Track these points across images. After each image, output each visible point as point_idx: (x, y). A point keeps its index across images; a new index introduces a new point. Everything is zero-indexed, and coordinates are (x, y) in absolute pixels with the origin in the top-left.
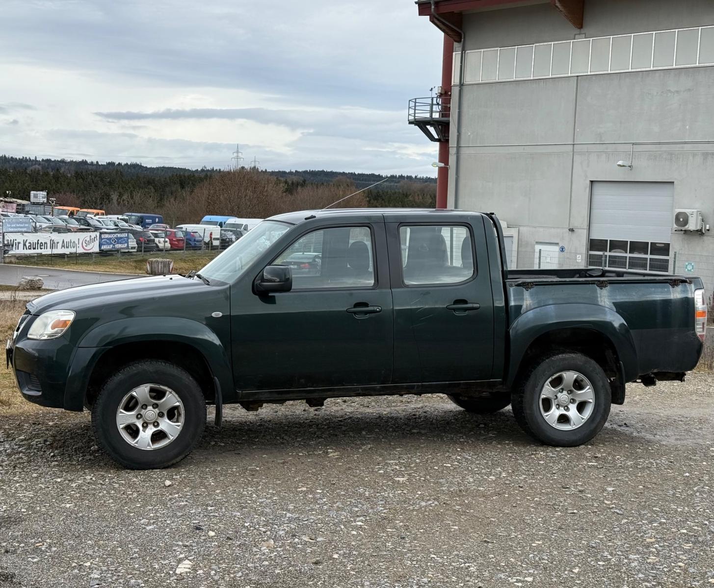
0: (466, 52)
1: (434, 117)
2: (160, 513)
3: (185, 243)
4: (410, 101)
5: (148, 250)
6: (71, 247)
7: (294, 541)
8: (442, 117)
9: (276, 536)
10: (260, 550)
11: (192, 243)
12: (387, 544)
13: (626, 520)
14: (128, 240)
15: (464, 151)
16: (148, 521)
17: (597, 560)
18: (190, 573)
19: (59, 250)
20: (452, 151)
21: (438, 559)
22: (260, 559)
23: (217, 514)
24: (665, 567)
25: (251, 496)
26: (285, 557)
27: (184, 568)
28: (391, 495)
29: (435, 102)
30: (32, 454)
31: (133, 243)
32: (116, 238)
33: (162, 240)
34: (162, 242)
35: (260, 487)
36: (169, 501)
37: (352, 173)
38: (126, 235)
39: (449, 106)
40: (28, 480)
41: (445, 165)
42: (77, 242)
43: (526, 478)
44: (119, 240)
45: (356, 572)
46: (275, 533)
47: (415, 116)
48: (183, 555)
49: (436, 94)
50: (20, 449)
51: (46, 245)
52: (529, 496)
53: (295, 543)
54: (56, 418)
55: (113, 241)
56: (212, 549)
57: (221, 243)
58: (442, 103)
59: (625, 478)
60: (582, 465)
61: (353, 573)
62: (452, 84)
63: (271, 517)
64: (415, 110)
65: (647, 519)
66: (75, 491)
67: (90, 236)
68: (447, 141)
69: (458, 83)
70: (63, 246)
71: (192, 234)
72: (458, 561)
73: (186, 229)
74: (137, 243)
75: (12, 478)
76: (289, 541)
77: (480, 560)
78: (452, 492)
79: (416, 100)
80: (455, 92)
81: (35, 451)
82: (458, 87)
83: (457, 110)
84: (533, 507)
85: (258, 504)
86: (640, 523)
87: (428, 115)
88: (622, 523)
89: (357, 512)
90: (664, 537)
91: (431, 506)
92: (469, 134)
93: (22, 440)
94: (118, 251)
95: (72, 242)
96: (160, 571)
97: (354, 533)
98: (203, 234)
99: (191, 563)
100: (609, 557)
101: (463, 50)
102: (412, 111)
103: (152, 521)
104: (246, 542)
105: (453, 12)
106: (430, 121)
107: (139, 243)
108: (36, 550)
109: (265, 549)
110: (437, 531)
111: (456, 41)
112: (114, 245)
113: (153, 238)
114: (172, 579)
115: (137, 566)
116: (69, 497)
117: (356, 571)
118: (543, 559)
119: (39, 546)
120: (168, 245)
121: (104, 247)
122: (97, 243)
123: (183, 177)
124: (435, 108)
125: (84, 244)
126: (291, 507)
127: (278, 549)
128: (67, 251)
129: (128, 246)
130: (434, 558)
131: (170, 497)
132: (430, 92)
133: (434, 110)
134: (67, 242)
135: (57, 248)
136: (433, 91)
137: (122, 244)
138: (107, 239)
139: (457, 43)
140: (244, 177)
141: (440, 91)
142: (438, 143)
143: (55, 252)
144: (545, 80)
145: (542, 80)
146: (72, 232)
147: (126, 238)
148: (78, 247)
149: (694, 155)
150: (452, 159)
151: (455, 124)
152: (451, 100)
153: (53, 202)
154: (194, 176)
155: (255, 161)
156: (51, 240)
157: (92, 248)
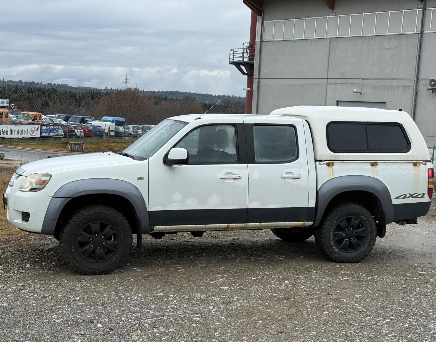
0: (265, 22)
1: (244, 60)
3: (93, 133)
4: (230, 50)
5: (70, 137)
6: (23, 134)
8: (250, 60)
11: (98, 133)
14: (58, 130)
15: (262, 82)
19: (15, 136)
20: (255, 81)
23: (103, 312)
28: (218, 299)
29: (245, 51)
31: (61, 132)
32: (51, 129)
34: (79, 132)
38: (57, 127)
39: (253, 54)
41: (251, 89)
42: (26, 131)
44: (53, 130)
47: (233, 60)
49: (246, 46)
51: (7, 132)
52: (307, 300)
55: (49, 130)
57: (115, 133)
58: (250, 52)
62: (256, 41)
64: (233, 56)
67: (35, 127)
68: (252, 75)
69: (260, 40)
70: (18, 133)
71: (97, 127)
73: (94, 124)
74: (64, 133)
78: (258, 297)
79: (234, 50)
80: (258, 45)
82: (259, 43)
83: (259, 57)
87: (241, 59)
88: (367, 319)
92: (266, 71)
94: (51, 137)
95: (24, 130)
97: (194, 325)
98: (104, 128)
101: (263, 20)
102: (231, 57)
106: (242, 62)
110: (248, 324)
111: (259, 15)
112: (49, 133)
113: (73, 129)
120: (83, 134)
121: (43, 134)
123: (93, 93)
124: (246, 55)
128: (20, 136)
129: (58, 134)
132: (243, 45)
133: (245, 56)
134: (20, 131)
135: (14, 134)
136: (244, 45)
137: (55, 132)
138: (45, 129)
139: (259, 16)
140: (130, 94)
141: (248, 45)
142: (247, 76)
143: (13, 136)
144: (311, 40)
145: (309, 40)
146: (24, 125)
147: (57, 129)
148: (28, 134)
149: (398, 87)
150: (255, 86)
151: (257, 65)
152: (255, 50)
153: (13, 106)
154: (100, 93)
155: (137, 85)
156: (11, 129)
157: (36, 135)
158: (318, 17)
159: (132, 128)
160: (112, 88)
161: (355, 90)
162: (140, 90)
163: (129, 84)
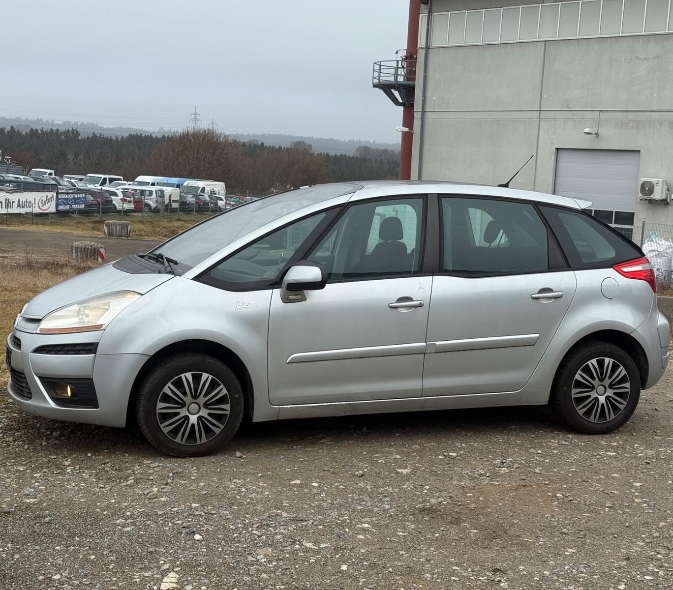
0: (433, 14)
1: (398, 80)
4: (374, 63)
5: (105, 211)
6: (27, 207)
8: (408, 81)
14: (85, 201)
15: (429, 116)
19: (15, 210)
20: (417, 116)
32: (73, 198)
38: (84, 195)
39: (414, 70)
41: (409, 129)
42: (33, 202)
44: (76, 201)
47: (379, 79)
49: (401, 57)
51: (1, 204)
55: (70, 201)
57: (180, 205)
58: (407, 66)
62: (418, 48)
64: (380, 73)
67: (47, 196)
68: (412, 105)
69: (425, 46)
70: (19, 206)
79: (381, 63)
80: (421, 54)
82: (424, 50)
83: (423, 74)
87: (392, 79)
92: (435, 98)
94: (74, 211)
95: (28, 201)
101: (430, 12)
102: (376, 74)
106: (395, 84)
111: (423, 3)
112: (71, 205)
121: (61, 208)
122: (54, 203)
124: (401, 71)
125: (40, 204)
128: (22, 211)
129: (85, 207)
132: (396, 54)
133: (399, 73)
134: (22, 202)
135: (12, 208)
136: (398, 54)
137: (79, 204)
138: (64, 199)
139: (424, 5)
140: (203, 139)
141: (405, 54)
142: (403, 107)
143: (11, 211)
144: (512, 44)
145: (510, 45)
147: (83, 198)
148: (35, 207)
150: (417, 124)
151: (420, 88)
152: (417, 63)
153: (8, 161)
155: (213, 123)
156: (6, 199)
157: (48, 209)
158: (525, 6)
159: (209, 196)
160: (170, 129)
161: (587, 130)
163: (200, 121)
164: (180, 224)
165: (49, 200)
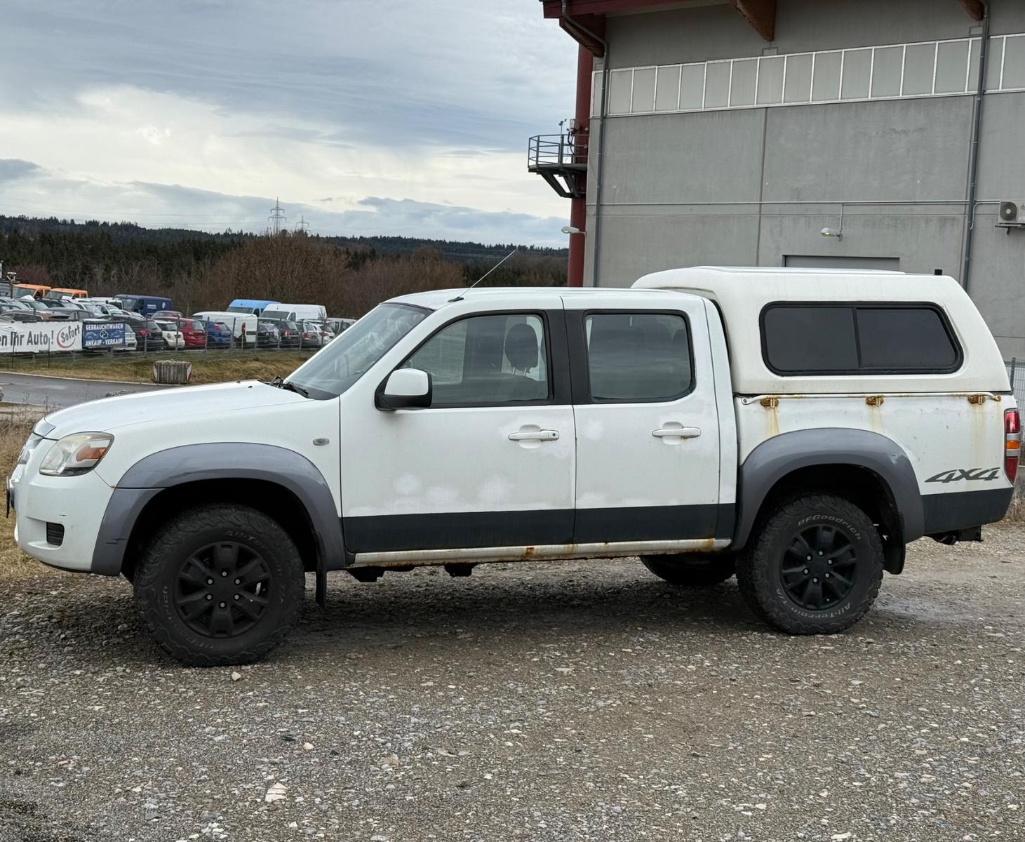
0: (611, 71)
1: (564, 162)
2: (231, 719)
3: (206, 339)
4: (530, 139)
5: (152, 348)
6: (41, 343)
7: (427, 756)
8: (576, 162)
9: (399, 749)
10: (381, 768)
11: (217, 339)
12: (558, 759)
13: (883, 725)
14: (124, 333)
15: (607, 211)
16: (214, 728)
17: (851, 780)
18: (285, 800)
19: (24, 348)
20: (591, 211)
21: (632, 779)
22: (382, 781)
23: (312, 719)
24: (946, 789)
25: (356, 694)
26: (418, 779)
27: (276, 793)
28: (554, 692)
29: (566, 142)
30: (34, 636)
31: (131, 338)
32: (106, 330)
33: (173, 334)
34: (173, 337)
35: (368, 682)
36: (241, 701)
37: (441, 241)
38: (122, 325)
39: (585, 147)
40: (33, 672)
41: (580, 230)
42: (50, 336)
43: (738, 667)
44: (111, 333)
45: (520, 798)
46: (398, 745)
47: (537, 161)
48: (272, 776)
49: (568, 130)
50: (15, 629)
51: (5, 339)
52: (746, 692)
53: (429, 759)
54: (60, 584)
55: (102, 334)
56: (313, 768)
57: (258, 339)
58: (576, 142)
59: (875, 667)
60: (813, 649)
61: (515, 799)
62: (591, 116)
63: (390, 722)
64: (538, 152)
65: (911, 723)
66: (103, 688)
67: (70, 327)
68: (584, 196)
69: (600, 115)
70: (30, 341)
71: (216, 325)
72: (660, 782)
73: (209, 318)
74: (137, 338)
75: (9, 670)
76: (419, 756)
77: (690, 781)
78: (639, 688)
79: (538, 139)
80: (595, 127)
81: (38, 631)
82: (599, 121)
83: (598, 154)
84: (753, 708)
85: (368, 704)
86: (903, 728)
88: (879, 729)
89: (509, 715)
90: (939, 748)
91: (612, 707)
92: (615, 187)
93: (16, 617)
94: (109, 348)
95: (43, 334)
96: (243, 798)
97: (510, 744)
98: (232, 326)
99: (285, 788)
100: (868, 775)
101: (607, 68)
102: (533, 154)
103: (221, 730)
104: (359, 758)
105: (592, 14)
106: (559, 167)
107: (140, 338)
108: (60, 770)
109: (388, 768)
110: (625, 741)
111: (596, 55)
112: (104, 340)
113: (159, 330)
114: (261, 809)
115: (208, 792)
116: (96, 697)
117: (519, 796)
118: (777, 779)
119: (63, 764)
120: (182, 341)
121: (89, 344)
122: (79, 337)
123: (197, 244)
124: (567, 150)
125: (60, 339)
126: (415, 709)
127: (405, 767)
128: (35, 349)
129: (124, 342)
130: (626, 778)
131: (242, 695)
132: (560, 126)
133: (565, 152)
134: (35, 336)
135: (21, 344)
136: (563, 126)
137: (116, 338)
138: (94, 331)
139: (597, 58)
140: (290, 244)
141: (573, 126)
142: (570, 199)
143: (19, 349)
144: (721, 112)
145: (717, 113)
146: (42, 321)
147: (121, 329)
148: (52, 343)
149: (928, 221)
150: (590, 222)
151: (594, 173)
152: (589, 139)
153: (12, 278)
154: (214, 243)
155: (302, 222)
156: (12, 333)
157: (71, 345)
158: (738, 60)
160: (241, 231)
161: (825, 230)
162: (309, 236)
163: (283, 220)
164: (258, 366)
165: (72, 333)
